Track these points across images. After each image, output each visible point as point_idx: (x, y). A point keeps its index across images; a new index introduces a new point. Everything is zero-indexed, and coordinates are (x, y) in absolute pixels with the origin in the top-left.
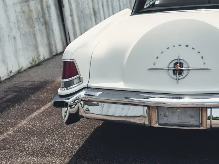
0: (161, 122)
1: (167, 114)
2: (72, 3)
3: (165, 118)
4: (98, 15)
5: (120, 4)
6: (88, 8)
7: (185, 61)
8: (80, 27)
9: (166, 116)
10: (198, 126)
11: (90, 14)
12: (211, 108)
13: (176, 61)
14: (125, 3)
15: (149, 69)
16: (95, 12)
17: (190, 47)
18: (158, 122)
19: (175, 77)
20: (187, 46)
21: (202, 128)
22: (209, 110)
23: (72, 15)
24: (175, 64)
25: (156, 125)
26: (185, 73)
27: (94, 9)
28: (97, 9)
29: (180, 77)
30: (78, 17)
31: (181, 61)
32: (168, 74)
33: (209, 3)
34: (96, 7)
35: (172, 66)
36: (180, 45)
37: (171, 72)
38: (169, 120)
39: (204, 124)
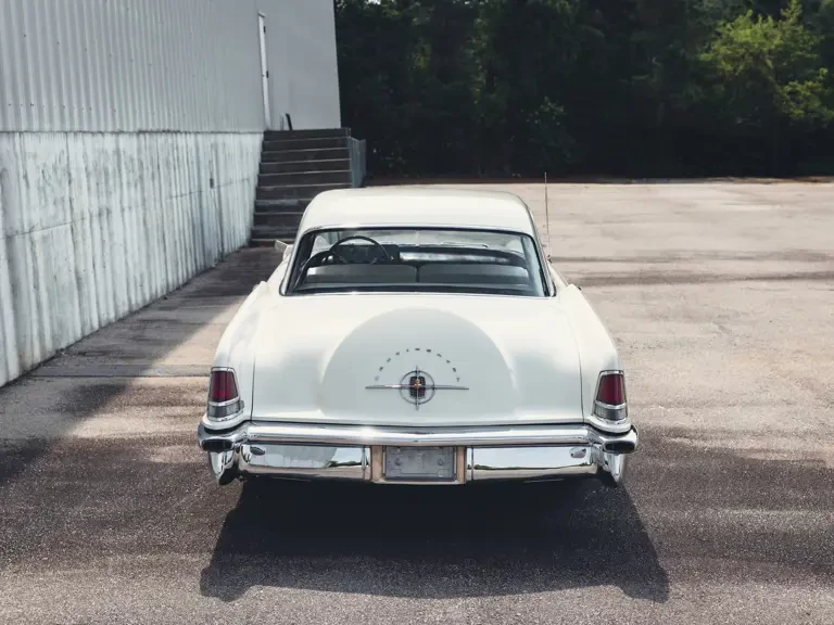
0: (391, 474)
1: (401, 460)
2: (38, 255)
3: (397, 467)
4: (85, 290)
5: (127, 264)
6: (66, 269)
7: (429, 376)
8: (51, 318)
9: (398, 464)
10: (452, 479)
11: (71, 283)
12: (472, 447)
13: (413, 375)
14: (137, 259)
15: (367, 388)
16: (78, 279)
17: (434, 353)
18: (383, 475)
19: (414, 400)
20: (429, 351)
21: (456, 482)
22: (469, 451)
23: (36, 287)
24: (413, 380)
25: (382, 481)
26: (428, 393)
27: (77, 272)
28: (82, 274)
29: (422, 400)
30: (48, 290)
31: (421, 375)
32: (401, 394)
33: (418, 281)
34: (81, 268)
35: (407, 382)
36: (418, 349)
37: (407, 393)
38: (404, 471)
39: (461, 476)
